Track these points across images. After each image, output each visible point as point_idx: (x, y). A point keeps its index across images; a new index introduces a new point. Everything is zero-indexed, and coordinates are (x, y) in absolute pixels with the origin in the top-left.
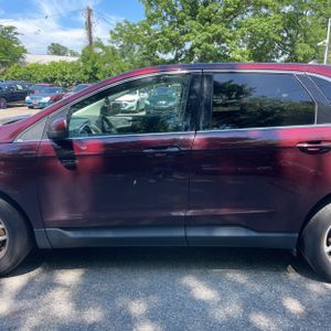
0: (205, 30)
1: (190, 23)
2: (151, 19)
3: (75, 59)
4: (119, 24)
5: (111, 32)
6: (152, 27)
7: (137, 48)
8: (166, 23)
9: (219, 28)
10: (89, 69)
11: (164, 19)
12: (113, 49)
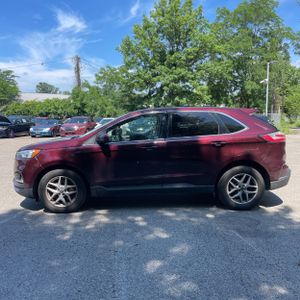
0: (172, 73)
1: (160, 68)
2: (129, 65)
3: (67, 97)
4: (103, 69)
5: (96, 75)
6: (130, 71)
7: (117, 87)
8: (141, 67)
9: (183, 71)
10: (79, 105)
11: (139, 64)
12: (98, 88)
